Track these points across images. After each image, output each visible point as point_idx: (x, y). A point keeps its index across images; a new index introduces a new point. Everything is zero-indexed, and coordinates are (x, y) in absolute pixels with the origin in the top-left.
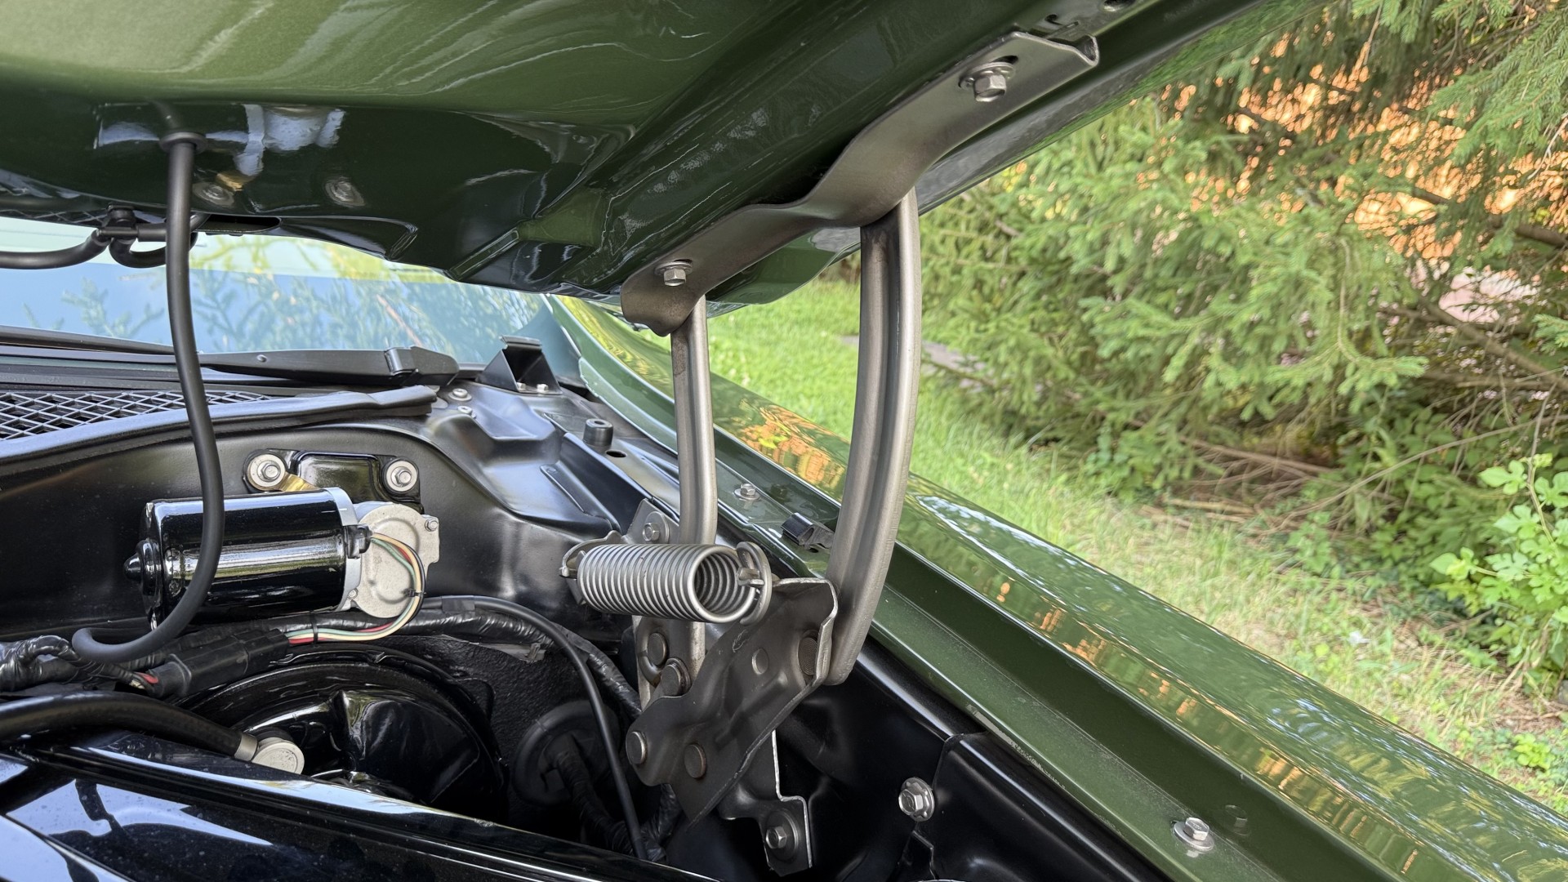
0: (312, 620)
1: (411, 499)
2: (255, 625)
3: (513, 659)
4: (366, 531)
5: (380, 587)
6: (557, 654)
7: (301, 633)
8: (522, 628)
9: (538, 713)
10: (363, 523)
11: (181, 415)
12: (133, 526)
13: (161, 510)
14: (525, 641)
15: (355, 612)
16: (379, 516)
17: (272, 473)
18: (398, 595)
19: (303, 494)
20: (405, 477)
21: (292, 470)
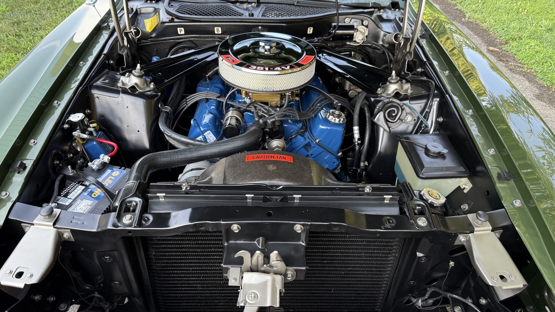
0: (350, 41)
1: (367, 27)
2: (342, 41)
3: (377, 52)
4: (357, 29)
5: (359, 38)
6: (384, 52)
7: (348, 43)
8: (379, 48)
9: (383, 64)
10: (358, 28)
11: (335, 12)
12: (330, 26)
13: (333, 24)
14: (379, 50)
15: (355, 41)
16: (361, 28)
17: (348, 21)
18: (361, 39)
19: (351, 24)
20: (366, 23)
21: (351, 21)
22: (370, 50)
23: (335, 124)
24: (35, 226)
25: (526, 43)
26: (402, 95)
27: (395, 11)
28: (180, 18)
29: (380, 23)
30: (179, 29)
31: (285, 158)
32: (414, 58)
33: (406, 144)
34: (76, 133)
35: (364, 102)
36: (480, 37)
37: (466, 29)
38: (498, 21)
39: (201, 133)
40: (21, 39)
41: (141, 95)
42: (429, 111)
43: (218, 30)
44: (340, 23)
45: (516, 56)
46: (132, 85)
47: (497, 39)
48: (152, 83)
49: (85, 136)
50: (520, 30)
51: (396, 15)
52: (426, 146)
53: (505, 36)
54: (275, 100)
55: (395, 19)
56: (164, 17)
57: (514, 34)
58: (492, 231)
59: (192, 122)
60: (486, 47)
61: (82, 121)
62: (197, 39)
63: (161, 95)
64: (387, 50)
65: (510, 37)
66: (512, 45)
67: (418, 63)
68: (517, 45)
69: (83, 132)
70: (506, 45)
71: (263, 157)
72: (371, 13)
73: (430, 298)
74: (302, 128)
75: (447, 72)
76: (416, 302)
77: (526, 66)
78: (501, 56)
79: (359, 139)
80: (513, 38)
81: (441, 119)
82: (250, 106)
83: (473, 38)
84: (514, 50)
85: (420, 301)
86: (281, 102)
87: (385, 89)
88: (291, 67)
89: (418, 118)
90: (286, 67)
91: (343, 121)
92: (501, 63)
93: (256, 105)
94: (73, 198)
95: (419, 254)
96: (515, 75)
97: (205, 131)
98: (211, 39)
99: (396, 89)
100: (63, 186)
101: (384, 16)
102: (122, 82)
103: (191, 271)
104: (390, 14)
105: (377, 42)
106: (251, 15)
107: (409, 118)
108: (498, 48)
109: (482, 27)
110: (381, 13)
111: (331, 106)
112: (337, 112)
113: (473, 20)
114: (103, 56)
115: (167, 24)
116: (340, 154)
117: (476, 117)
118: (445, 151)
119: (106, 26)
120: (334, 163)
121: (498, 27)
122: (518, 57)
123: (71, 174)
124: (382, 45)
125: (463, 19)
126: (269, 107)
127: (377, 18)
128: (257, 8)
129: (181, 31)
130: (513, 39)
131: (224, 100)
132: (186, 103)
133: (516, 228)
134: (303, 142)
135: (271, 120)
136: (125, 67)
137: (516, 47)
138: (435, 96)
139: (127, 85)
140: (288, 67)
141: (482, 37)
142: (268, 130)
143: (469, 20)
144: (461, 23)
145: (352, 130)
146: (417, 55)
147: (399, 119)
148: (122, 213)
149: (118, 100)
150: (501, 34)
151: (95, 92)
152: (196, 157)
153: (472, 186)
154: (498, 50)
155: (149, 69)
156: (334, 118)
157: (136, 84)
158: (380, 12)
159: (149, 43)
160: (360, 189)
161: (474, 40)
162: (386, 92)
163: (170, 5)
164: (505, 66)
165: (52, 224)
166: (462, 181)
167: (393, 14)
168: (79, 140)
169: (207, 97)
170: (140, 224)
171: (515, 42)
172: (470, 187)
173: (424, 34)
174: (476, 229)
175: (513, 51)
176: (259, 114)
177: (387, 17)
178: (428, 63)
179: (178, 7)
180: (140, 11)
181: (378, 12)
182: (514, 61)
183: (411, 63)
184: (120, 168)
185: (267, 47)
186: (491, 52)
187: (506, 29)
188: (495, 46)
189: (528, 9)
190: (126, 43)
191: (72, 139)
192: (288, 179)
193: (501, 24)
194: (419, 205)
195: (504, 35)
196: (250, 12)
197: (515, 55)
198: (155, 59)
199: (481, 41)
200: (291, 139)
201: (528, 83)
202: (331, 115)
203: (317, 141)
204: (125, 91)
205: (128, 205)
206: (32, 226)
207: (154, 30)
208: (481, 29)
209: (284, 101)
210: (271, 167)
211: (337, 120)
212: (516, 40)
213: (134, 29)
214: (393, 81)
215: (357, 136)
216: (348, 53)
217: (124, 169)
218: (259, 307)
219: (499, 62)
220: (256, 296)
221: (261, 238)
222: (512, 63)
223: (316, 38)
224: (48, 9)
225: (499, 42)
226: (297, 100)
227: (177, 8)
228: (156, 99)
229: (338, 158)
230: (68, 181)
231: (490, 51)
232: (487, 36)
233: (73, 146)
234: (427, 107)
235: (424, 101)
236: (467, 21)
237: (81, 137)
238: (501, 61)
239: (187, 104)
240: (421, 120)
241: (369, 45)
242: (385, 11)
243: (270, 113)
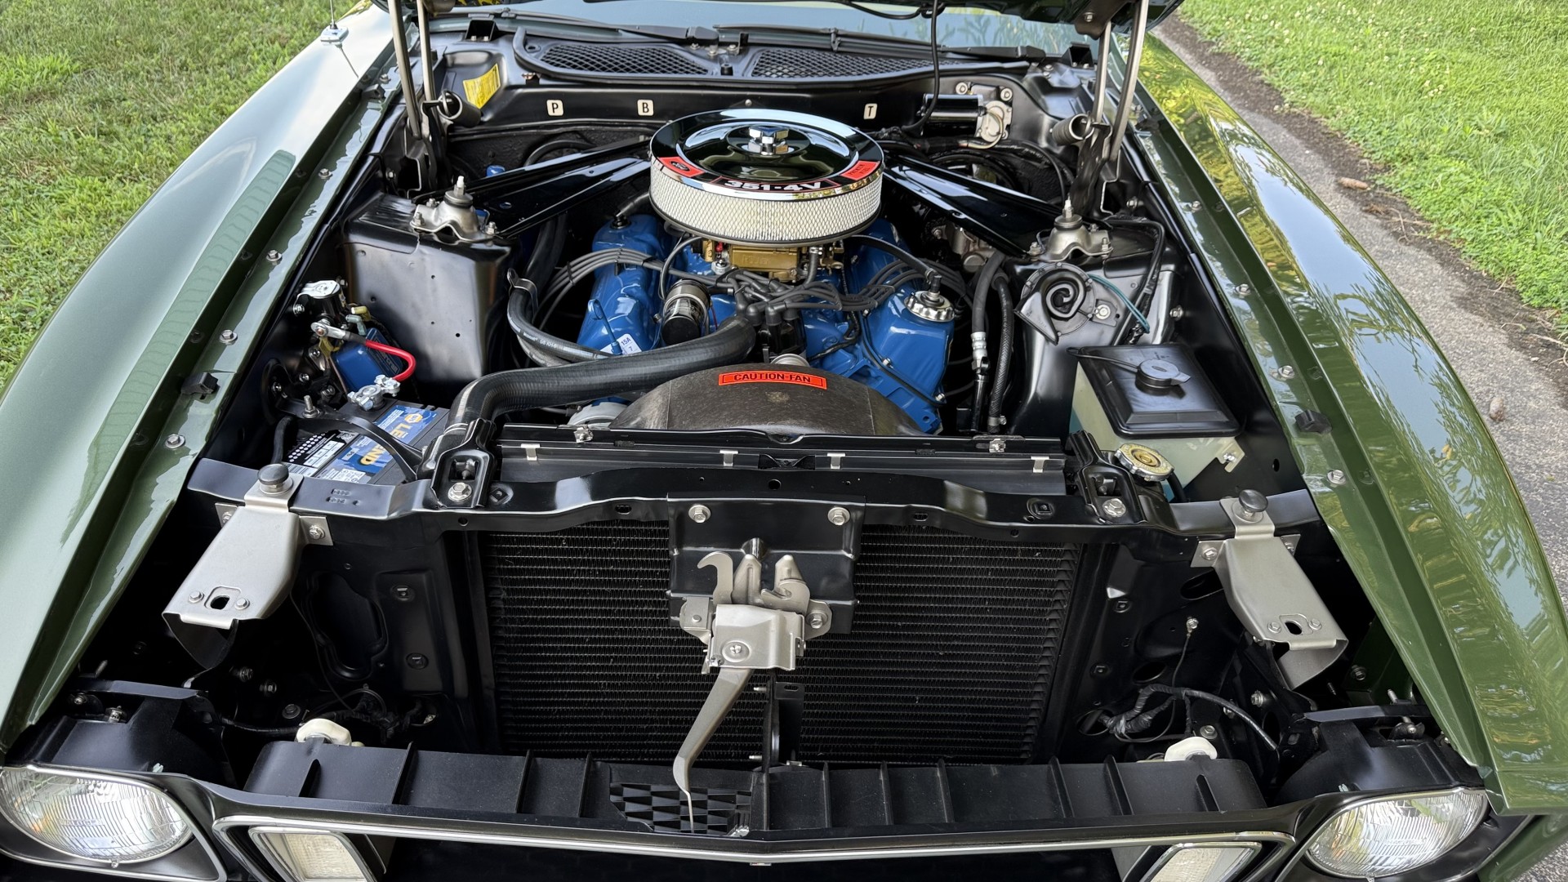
0: (968, 139)
1: (1009, 103)
2: (949, 138)
3: (1035, 165)
4: (986, 109)
5: (989, 130)
6: (1051, 167)
7: (964, 143)
8: (1038, 155)
10: (987, 106)
11: (931, 68)
12: (919, 101)
13: (927, 96)
14: (1039, 160)
15: (980, 139)
16: (994, 106)
17: (963, 89)
18: (995, 133)
19: (971, 96)
20: (1007, 95)
21: (970, 89)
22: (1017, 161)
23: (929, 324)
24: (247, 507)
25: (1436, 168)
26: (1089, 259)
27: (1081, 68)
28: (553, 75)
29: (1043, 97)
30: (549, 103)
31: (809, 380)
32: (1122, 177)
33: (1092, 364)
34: (320, 326)
35: (997, 275)
36: (1320, 153)
37: (1284, 132)
38: (1366, 113)
39: (612, 339)
40: (112, 142)
41: (465, 251)
42: (1150, 293)
43: (646, 108)
44: (943, 93)
45: (1409, 202)
46: (443, 226)
47: (1362, 158)
48: (491, 224)
49: (340, 333)
50: (1423, 134)
51: (1081, 78)
52: (1139, 367)
53: (1383, 149)
54: (786, 266)
55: (1080, 86)
56: (512, 74)
57: (1408, 145)
58: (1276, 534)
59: (590, 307)
60: (1334, 178)
61: (333, 298)
62: (593, 128)
63: (512, 252)
64: (1058, 161)
65: (1397, 152)
66: (1401, 173)
67: (1130, 189)
68: (1414, 174)
69: (336, 323)
70: (1386, 174)
71: (759, 376)
72: (1021, 72)
73: (1144, 711)
74: (848, 334)
75: (1196, 204)
76: (1114, 725)
77: (1435, 225)
78: (1372, 200)
79: (984, 360)
80: (1404, 154)
81: (1178, 313)
82: (725, 280)
83: (1300, 156)
84: (1407, 186)
85: (1122, 722)
86: (799, 273)
87: (1048, 245)
88: (824, 185)
89: (1127, 311)
90: (813, 184)
91: (947, 317)
92: (1371, 217)
93: (738, 276)
94: (318, 465)
95: (1113, 593)
96: (1407, 248)
97: (621, 334)
98: (629, 128)
99: (1074, 244)
100: (291, 442)
101: (1055, 80)
102: (421, 217)
103: (588, 643)
104: (1068, 76)
105: (1036, 142)
106: (726, 72)
107: (1104, 312)
108: (1364, 181)
109: (1326, 127)
110: (1045, 74)
111: (920, 284)
112: (933, 296)
113: (1303, 111)
114: (371, 158)
115: (520, 91)
116: (940, 397)
117: (1257, 300)
118: (1183, 378)
119: (376, 92)
120: (926, 418)
121: (1366, 127)
122: (1416, 202)
123: (309, 416)
124: (1047, 150)
125: (1276, 107)
126: (771, 280)
127: (1035, 85)
128: (741, 56)
129: (555, 108)
130: (1404, 159)
131: (661, 268)
132: (570, 276)
133: (1330, 528)
134: (850, 365)
135: (776, 308)
136: (419, 190)
137: (1410, 177)
138: (1164, 259)
139: (432, 226)
140: (817, 185)
141: (1325, 153)
142: (767, 332)
143: (1292, 110)
144: (1270, 118)
145: (970, 342)
146: (1128, 170)
147: (1078, 310)
148: (445, 480)
149: (410, 258)
150: (1373, 146)
151: (359, 241)
152: (600, 384)
153: (1243, 454)
154: (1364, 185)
155: (481, 191)
156: (925, 310)
157: (454, 223)
158: (1043, 71)
159: (475, 137)
160: (979, 446)
161: (1303, 159)
162: (1050, 252)
163: (527, 47)
164: (1382, 225)
165: (285, 502)
166: (1220, 446)
167: (1075, 74)
168: (326, 342)
169: (621, 261)
170: (486, 503)
171: (1410, 164)
172: (1240, 458)
173: (1145, 121)
174: (1238, 529)
175: (1403, 188)
176: (747, 295)
177: (1061, 82)
178: (1154, 186)
179: (548, 51)
180: (453, 59)
181: (1040, 71)
182: (1407, 214)
183: (1115, 189)
184: (422, 408)
185: (768, 141)
186: (1346, 191)
187: (1386, 132)
188: (1357, 175)
189: (1447, 82)
190: (426, 131)
191: (307, 339)
192: (814, 421)
193: (1375, 120)
194: (1108, 476)
195: (1383, 147)
196: (723, 65)
197: (1409, 197)
198: (493, 171)
199: (1322, 162)
200: (823, 359)
201: (1438, 267)
202: (919, 302)
203: (886, 362)
204: (427, 240)
205: (459, 466)
206: (241, 508)
207: (488, 106)
208: (1323, 133)
209: (805, 272)
210: (777, 397)
211: (933, 314)
212: (1412, 160)
213: (447, 97)
214: (1067, 225)
215: (979, 353)
216: (963, 167)
217: (433, 410)
218: (752, 670)
219: (1366, 215)
220: (744, 649)
221: (754, 541)
222: (1401, 219)
223: (883, 130)
224: (181, 68)
225: (1369, 167)
226: (838, 268)
227: (543, 55)
228: (499, 261)
229: (935, 406)
230: (302, 432)
231: (1345, 188)
232: (1338, 151)
233: (309, 359)
234: (1147, 284)
235: (1141, 271)
236: (1286, 111)
237: (330, 335)
238: (1370, 212)
239: (572, 279)
240: (1133, 315)
241: (1015, 147)
242: (1056, 70)
243: (773, 294)
